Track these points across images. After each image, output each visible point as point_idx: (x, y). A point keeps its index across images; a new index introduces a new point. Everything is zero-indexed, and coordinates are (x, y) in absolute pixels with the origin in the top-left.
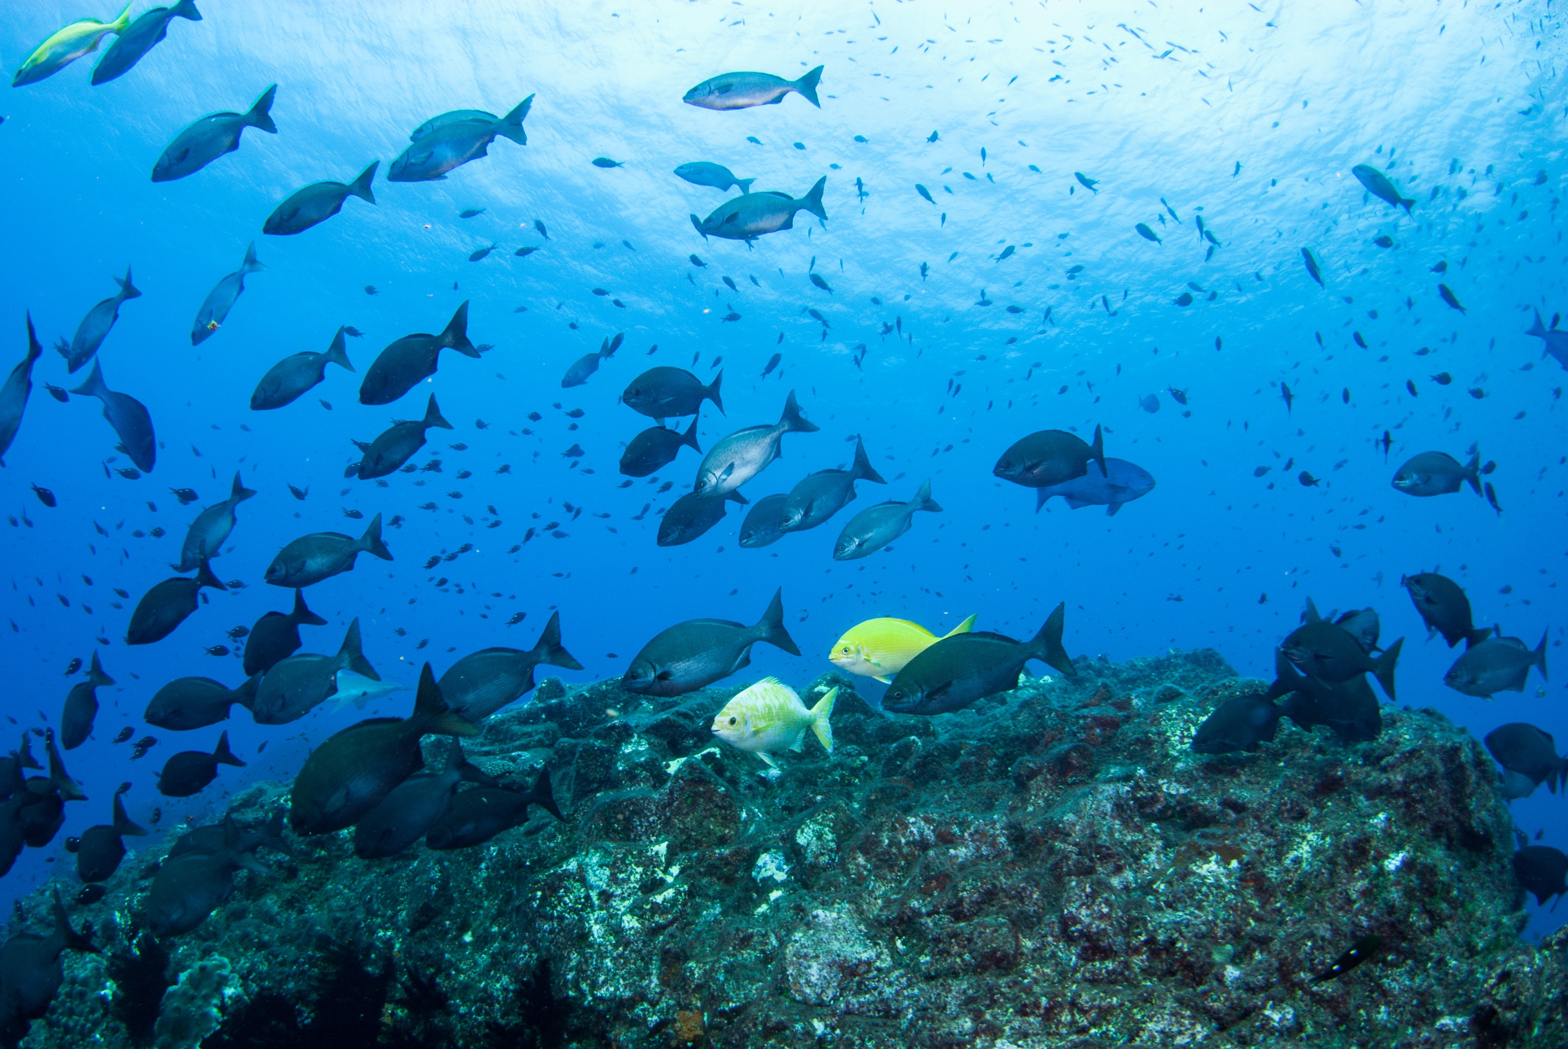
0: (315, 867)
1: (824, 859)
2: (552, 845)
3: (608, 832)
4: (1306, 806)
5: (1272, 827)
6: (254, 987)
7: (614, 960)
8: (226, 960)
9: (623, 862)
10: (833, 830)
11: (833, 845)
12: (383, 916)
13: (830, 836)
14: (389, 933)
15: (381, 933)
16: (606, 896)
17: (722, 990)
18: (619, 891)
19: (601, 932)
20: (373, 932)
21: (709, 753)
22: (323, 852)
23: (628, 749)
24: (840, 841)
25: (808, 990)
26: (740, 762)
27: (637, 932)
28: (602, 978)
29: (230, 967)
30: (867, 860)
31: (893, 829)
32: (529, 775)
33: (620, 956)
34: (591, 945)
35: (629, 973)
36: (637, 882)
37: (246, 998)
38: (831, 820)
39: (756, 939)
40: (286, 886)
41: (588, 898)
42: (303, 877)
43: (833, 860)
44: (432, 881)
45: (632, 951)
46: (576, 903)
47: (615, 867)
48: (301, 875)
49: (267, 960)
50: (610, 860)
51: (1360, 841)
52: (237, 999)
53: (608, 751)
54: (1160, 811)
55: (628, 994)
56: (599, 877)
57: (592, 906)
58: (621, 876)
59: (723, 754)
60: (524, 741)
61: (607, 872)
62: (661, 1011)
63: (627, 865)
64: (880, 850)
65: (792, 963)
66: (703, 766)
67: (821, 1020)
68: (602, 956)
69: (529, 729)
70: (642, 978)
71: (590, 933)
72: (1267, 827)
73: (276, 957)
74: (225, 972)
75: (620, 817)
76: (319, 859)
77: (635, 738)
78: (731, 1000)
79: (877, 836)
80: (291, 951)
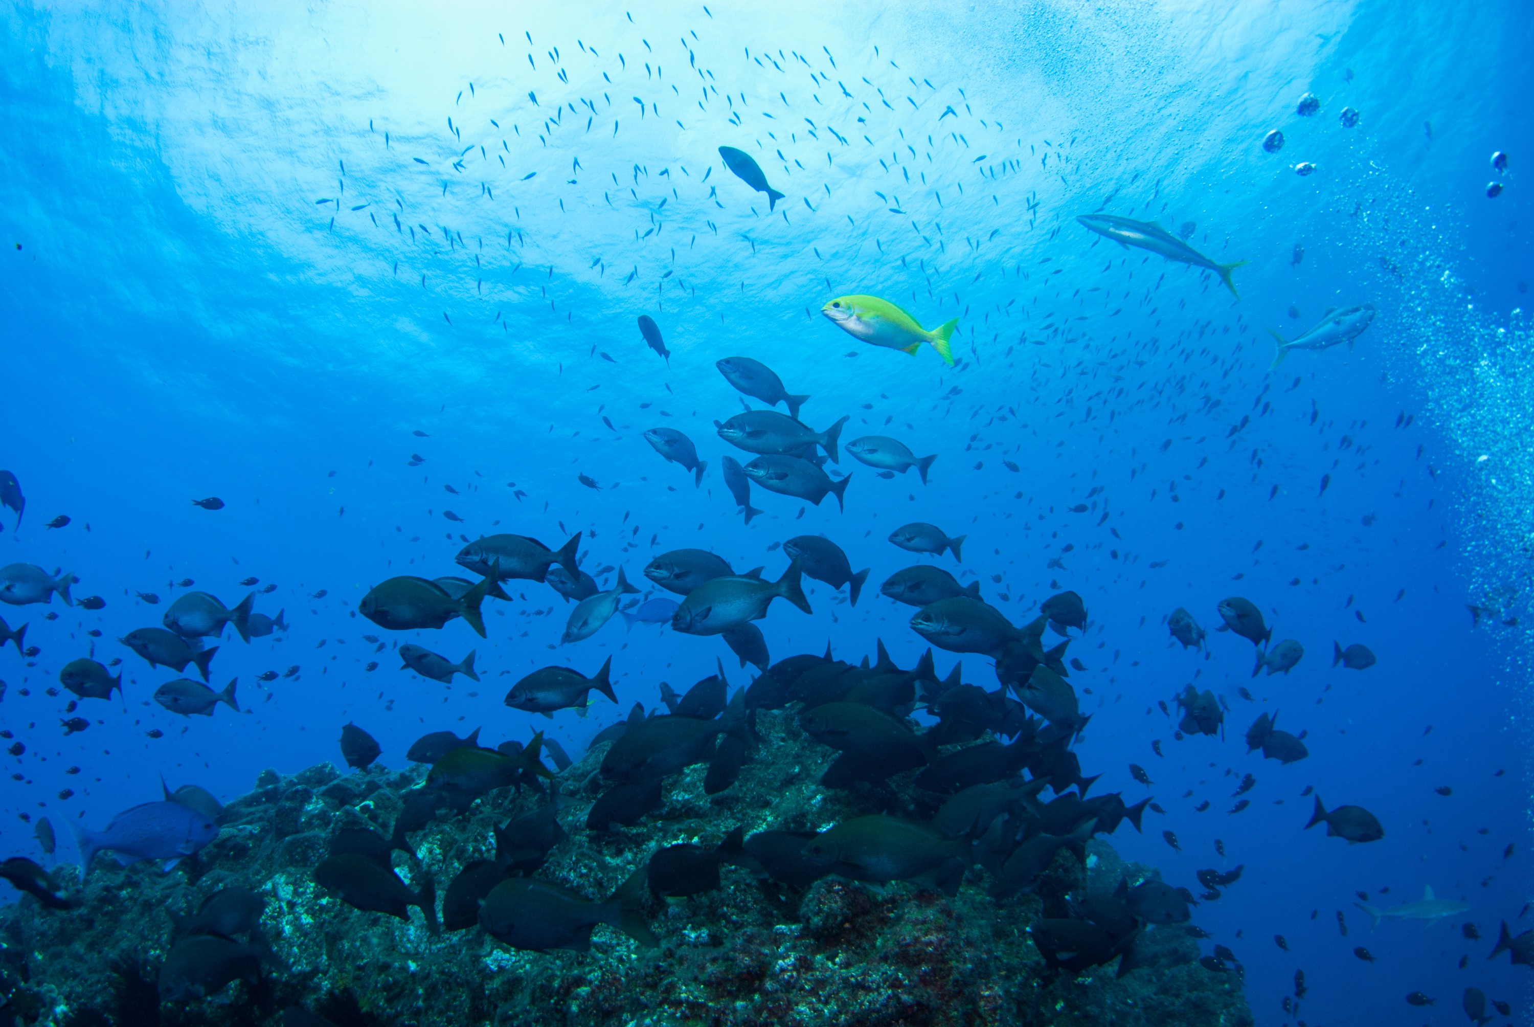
0: (106, 918)
1: (435, 868)
2: (259, 877)
3: (293, 862)
4: (768, 798)
5: (744, 815)
6: (75, 1005)
7: (299, 947)
8: (53, 986)
9: (301, 880)
10: (440, 847)
11: (440, 857)
12: (152, 940)
13: (438, 851)
14: (158, 952)
15: (153, 952)
16: (292, 905)
17: (358, 952)
18: (300, 901)
19: (291, 930)
20: (146, 951)
21: (365, 805)
22: (110, 908)
23: (310, 807)
24: (445, 854)
25: (409, 945)
26: (390, 812)
27: (311, 926)
28: (292, 960)
29: (57, 991)
30: (460, 864)
31: (476, 840)
32: (249, 839)
33: (302, 943)
34: (284, 939)
35: (309, 955)
36: (311, 893)
37: (70, 1014)
38: (439, 840)
39: (382, 919)
40: (86, 933)
41: (281, 907)
42: (99, 927)
43: (441, 868)
44: (181, 909)
45: (309, 940)
46: (274, 912)
47: (296, 884)
48: (97, 924)
49: (81, 984)
50: (292, 879)
51: (797, 816)
52: (65, 1014)
53: (295, 809)
54: (668, 813)
55: (308, 969)
56: (286, 892)
57: (284, 914)
58: (301, 890)
59: (376, 805)
60: (249, 818)
61: (292, 888)
62: (330, 978)
63: (304, 882)
64: (467, 855)
65: (398, 928)
66: (361, 815)
67: (414, 961)
68: (291, 946)
69: (252, 809)
70: (317, 957)
71: (283, 931)
72: (739, 816)
73: (86, 981)
74: (54, 995)
75: (299, 850)
76: (107, 913)
77: (314, 799)
78: (363, 958)
79: (464, 846)
80: (95, 977)
